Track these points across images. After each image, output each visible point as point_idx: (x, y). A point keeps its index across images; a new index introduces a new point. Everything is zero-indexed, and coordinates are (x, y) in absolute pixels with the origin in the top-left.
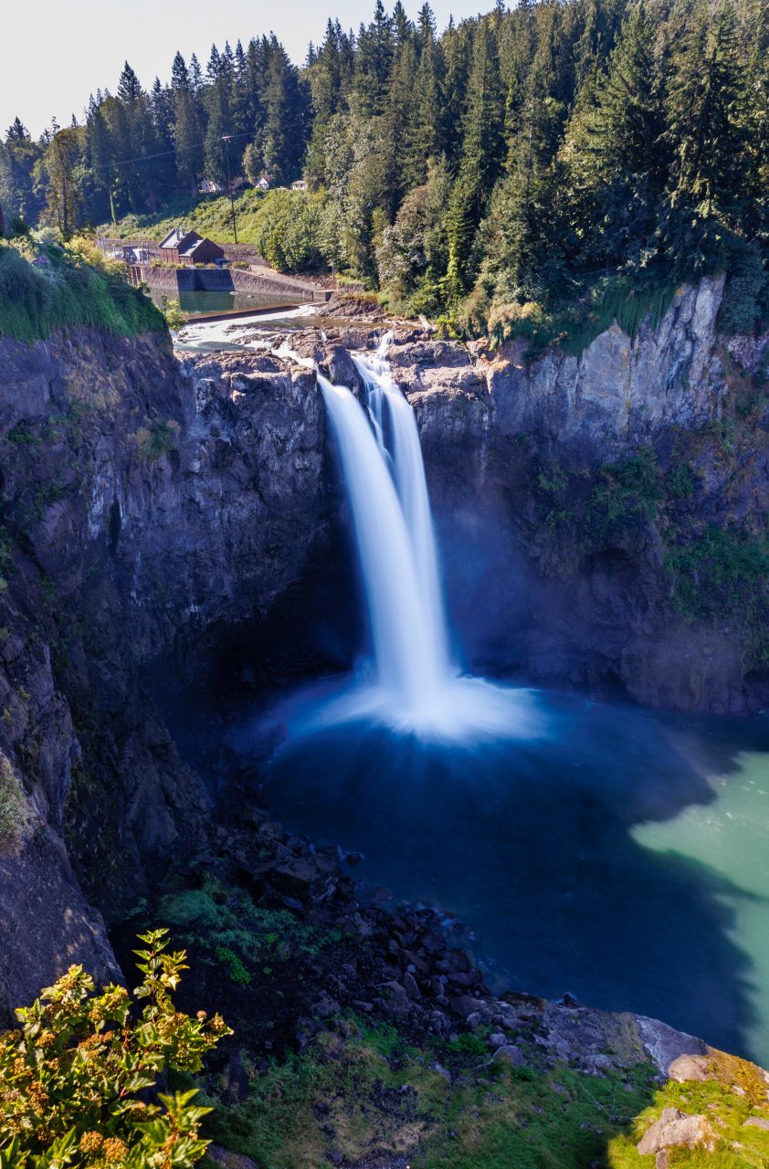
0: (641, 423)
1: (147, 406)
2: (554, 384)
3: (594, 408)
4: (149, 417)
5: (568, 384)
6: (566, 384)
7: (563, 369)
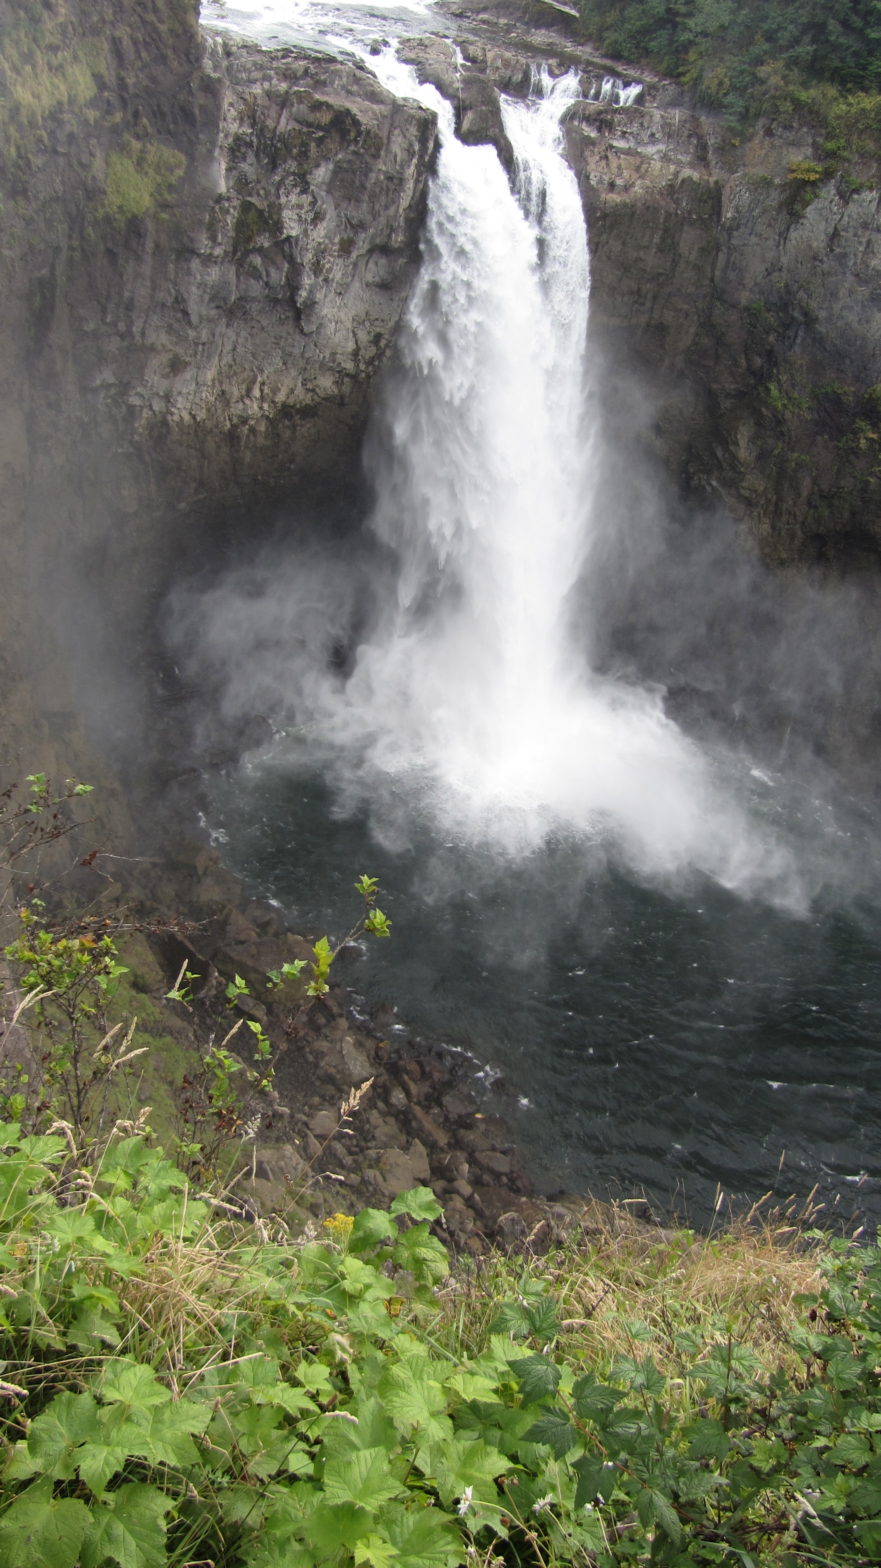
1: (136, 115)
2: (831, 230)
4: (138, 137)
5: (855, 235)
6: (851, 234)
7: (853, 208)
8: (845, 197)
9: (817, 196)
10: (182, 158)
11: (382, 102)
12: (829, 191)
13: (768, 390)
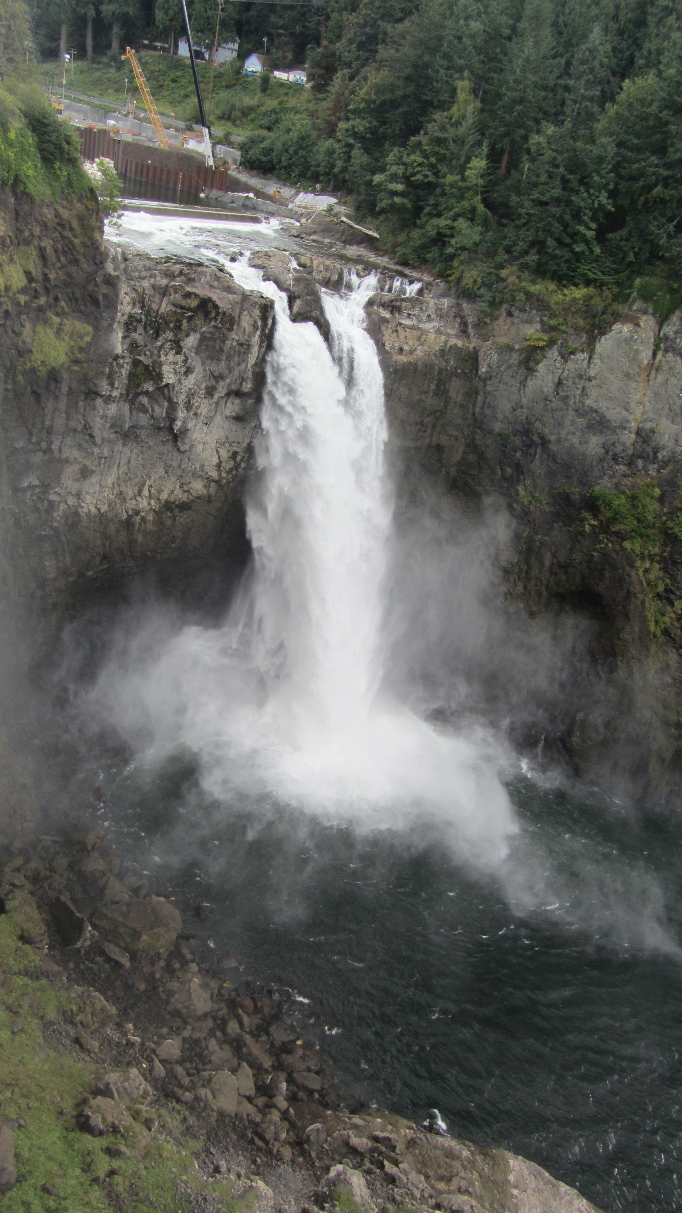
0: (649, 450)
1: (56, 299)
2: (556, 380)
3: (598, 418)
4: (57, 315)
5: (574, 383)
6: (570, 382)
7: (570, 365)
8: (565, 356)
9: (545, 357)
10: (90, 329)
11: (235, 293)
12: (553, 353)
13: (517, 491)
